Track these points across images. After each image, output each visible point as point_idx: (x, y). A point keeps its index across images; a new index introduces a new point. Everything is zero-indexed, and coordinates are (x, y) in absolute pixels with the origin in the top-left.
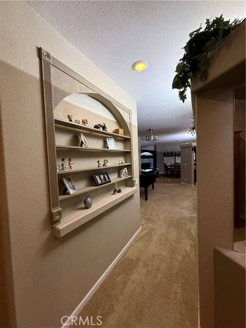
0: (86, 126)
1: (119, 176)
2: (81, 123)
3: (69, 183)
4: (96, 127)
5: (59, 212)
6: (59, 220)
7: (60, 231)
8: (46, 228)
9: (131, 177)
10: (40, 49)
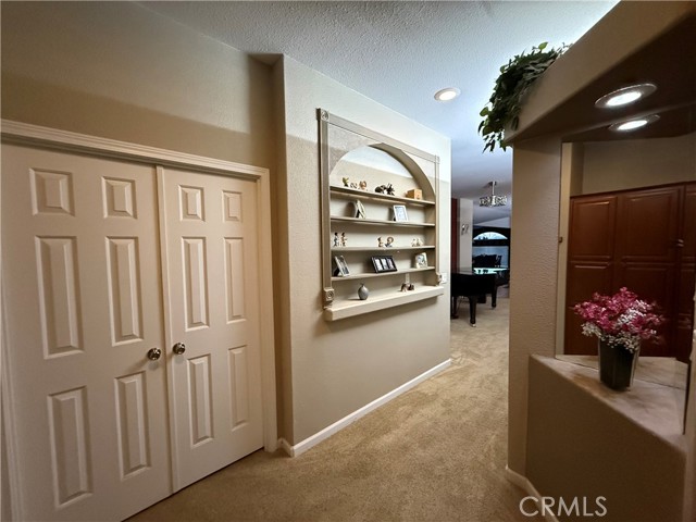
0: (365, 190)
1: (413, 265)
2: (358, 186)
3: (342, 264)
4: (378, 190)
5: (331, 294)
6: (329, 303)
7: (331, 313)
8: (317, 308)
9: (434, 270)
10: (318, 111)
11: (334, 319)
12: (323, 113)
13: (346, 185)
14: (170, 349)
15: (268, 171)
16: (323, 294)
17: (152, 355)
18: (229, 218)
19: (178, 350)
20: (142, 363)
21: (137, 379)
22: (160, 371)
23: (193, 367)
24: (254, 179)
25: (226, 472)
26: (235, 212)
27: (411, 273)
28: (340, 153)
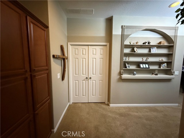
0: (138, 44)
2: (135, 43)
3: (128, 65)
4: (144, 44)
5: (122, 72)
6: (122, 74)
7: (122, 77)
8: (118, 75)
9: (170, 70)
10: (122, 26)
11: (123, 78)
12: (123, 26)
13: (130, 44)
14: (89, 78)
15: (109, 43)
16: (120, 72)
17: (87, 78)
18: (101, 54)
19: (90, 78)
20: (85, 79)
21: (84, 81)
22: (87, 81)
23: (93, 82)
24: (106, 45)
25: (97, 104)
26: (102, 53)
27: (158, 70)
28: (128, 35)
